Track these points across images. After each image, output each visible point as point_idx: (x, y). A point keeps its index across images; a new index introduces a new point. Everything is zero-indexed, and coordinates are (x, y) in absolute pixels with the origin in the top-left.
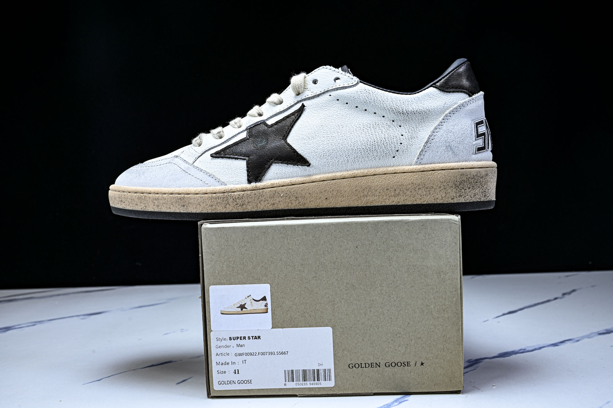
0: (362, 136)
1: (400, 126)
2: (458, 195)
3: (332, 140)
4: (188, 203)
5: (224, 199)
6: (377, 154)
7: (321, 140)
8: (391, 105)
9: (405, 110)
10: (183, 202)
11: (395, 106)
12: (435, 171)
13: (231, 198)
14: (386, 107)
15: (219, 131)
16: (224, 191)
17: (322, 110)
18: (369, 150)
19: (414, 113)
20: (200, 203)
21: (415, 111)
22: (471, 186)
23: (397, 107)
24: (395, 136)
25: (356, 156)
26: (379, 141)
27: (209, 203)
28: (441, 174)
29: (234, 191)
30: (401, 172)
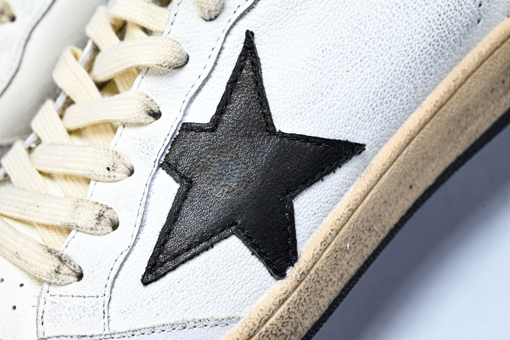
0: (412, 20)
3: (369, 66)
6: (454, 38)
7: (348, 80)
13: (270, 335)
15: (97, 212)
17: (293, 18)
18: (439, 40)
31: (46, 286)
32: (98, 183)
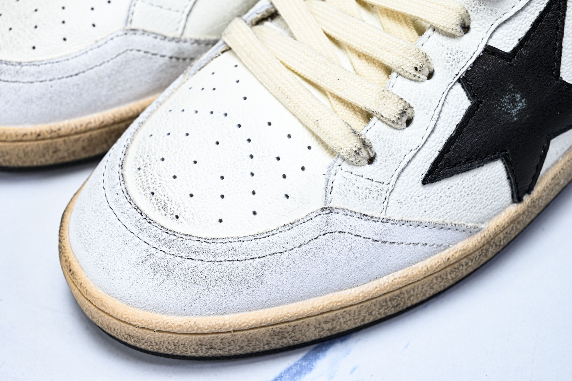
31: (340, 161)
32: (399, 77)
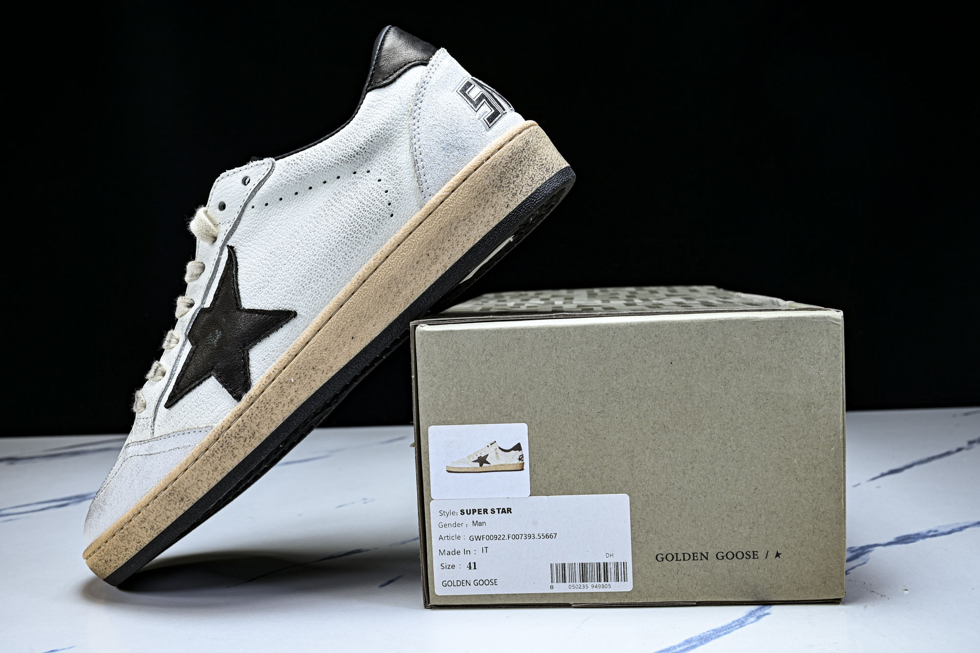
0: (330, 223)
1: (368, 172)
2: (510, 196)
3: (299, 259)
4: (185, 491)
5: (224, 447)
6: (367, 230)
7: (285, 270)
8: (335, 156)
9: (356, 147)
10: (177, 495)
11: (340, 153)
12: (457, 190)
13: (231, 438)
14: (330, 164)
15: (157, 368)
16: (215, 436)
18: (352, 233)
19: (371, 141)
20: (199, 478)
21: (370, 138)
22: (518, 173)
23: (344, 151)
24: (371, 189)
25: (344, 254)
26: (357, 212)
27: (208, 468)
28: (467, 188)
29: (227, 426)
30: (415, 226)
